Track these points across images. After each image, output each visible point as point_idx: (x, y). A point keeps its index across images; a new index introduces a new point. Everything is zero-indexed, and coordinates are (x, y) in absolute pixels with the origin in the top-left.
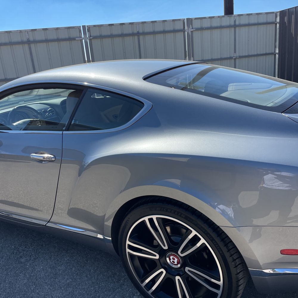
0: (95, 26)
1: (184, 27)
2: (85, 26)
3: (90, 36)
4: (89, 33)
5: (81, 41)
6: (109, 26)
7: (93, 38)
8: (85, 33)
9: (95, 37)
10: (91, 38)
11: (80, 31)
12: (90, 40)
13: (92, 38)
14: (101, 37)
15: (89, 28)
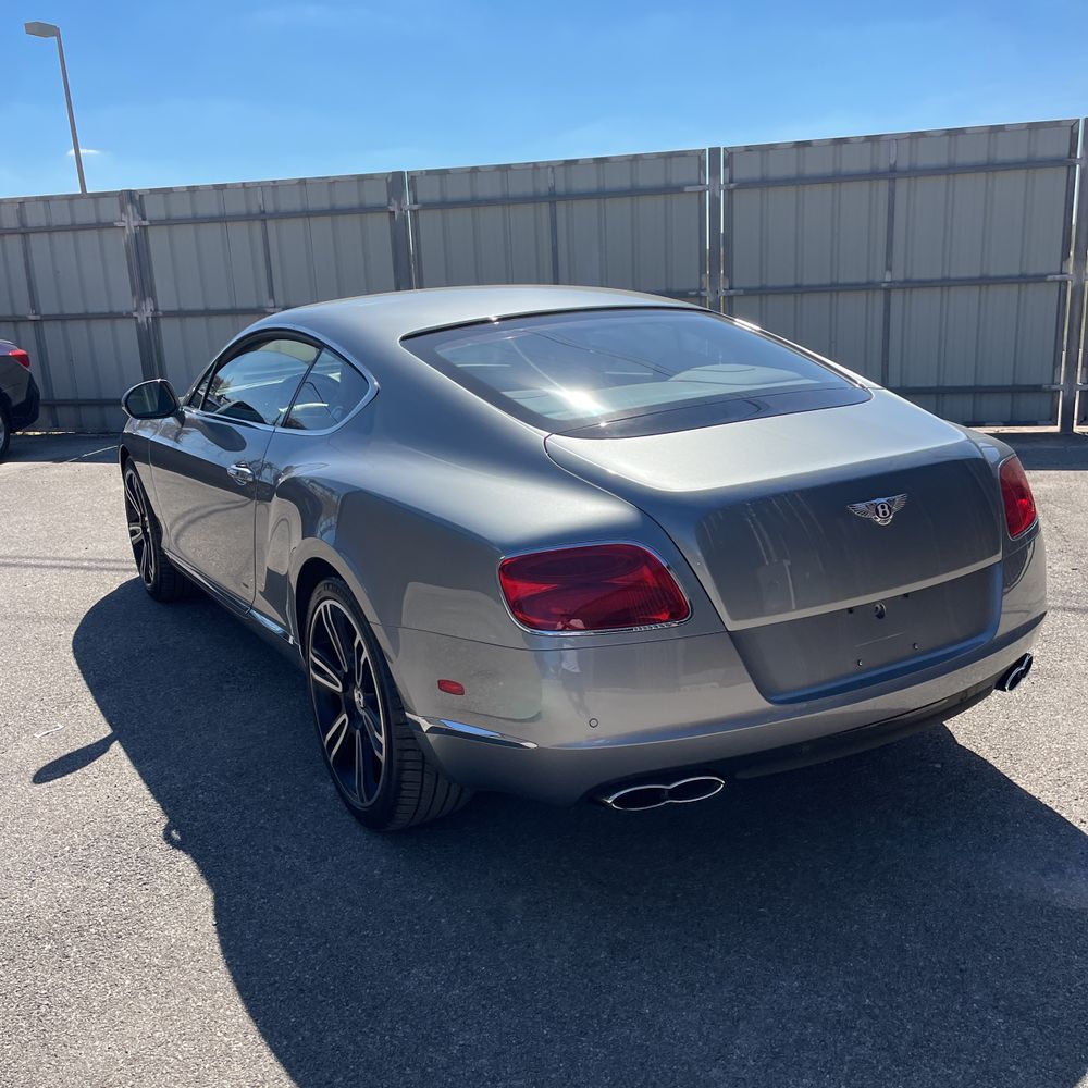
0: (748, 149)
1: (1073, 149)
2: (719, 148)
3: (731, 181)
4: (727, 169)
5: (701, 194)
6: (795, 150)
7: (736, 188)
8: (715, 172)
9: (746, 185)
10: (732, 185)
11: (702, 165)
12: (729, 193)
13: (736, 186)
14: (765, 183)
15: (731, 154)
